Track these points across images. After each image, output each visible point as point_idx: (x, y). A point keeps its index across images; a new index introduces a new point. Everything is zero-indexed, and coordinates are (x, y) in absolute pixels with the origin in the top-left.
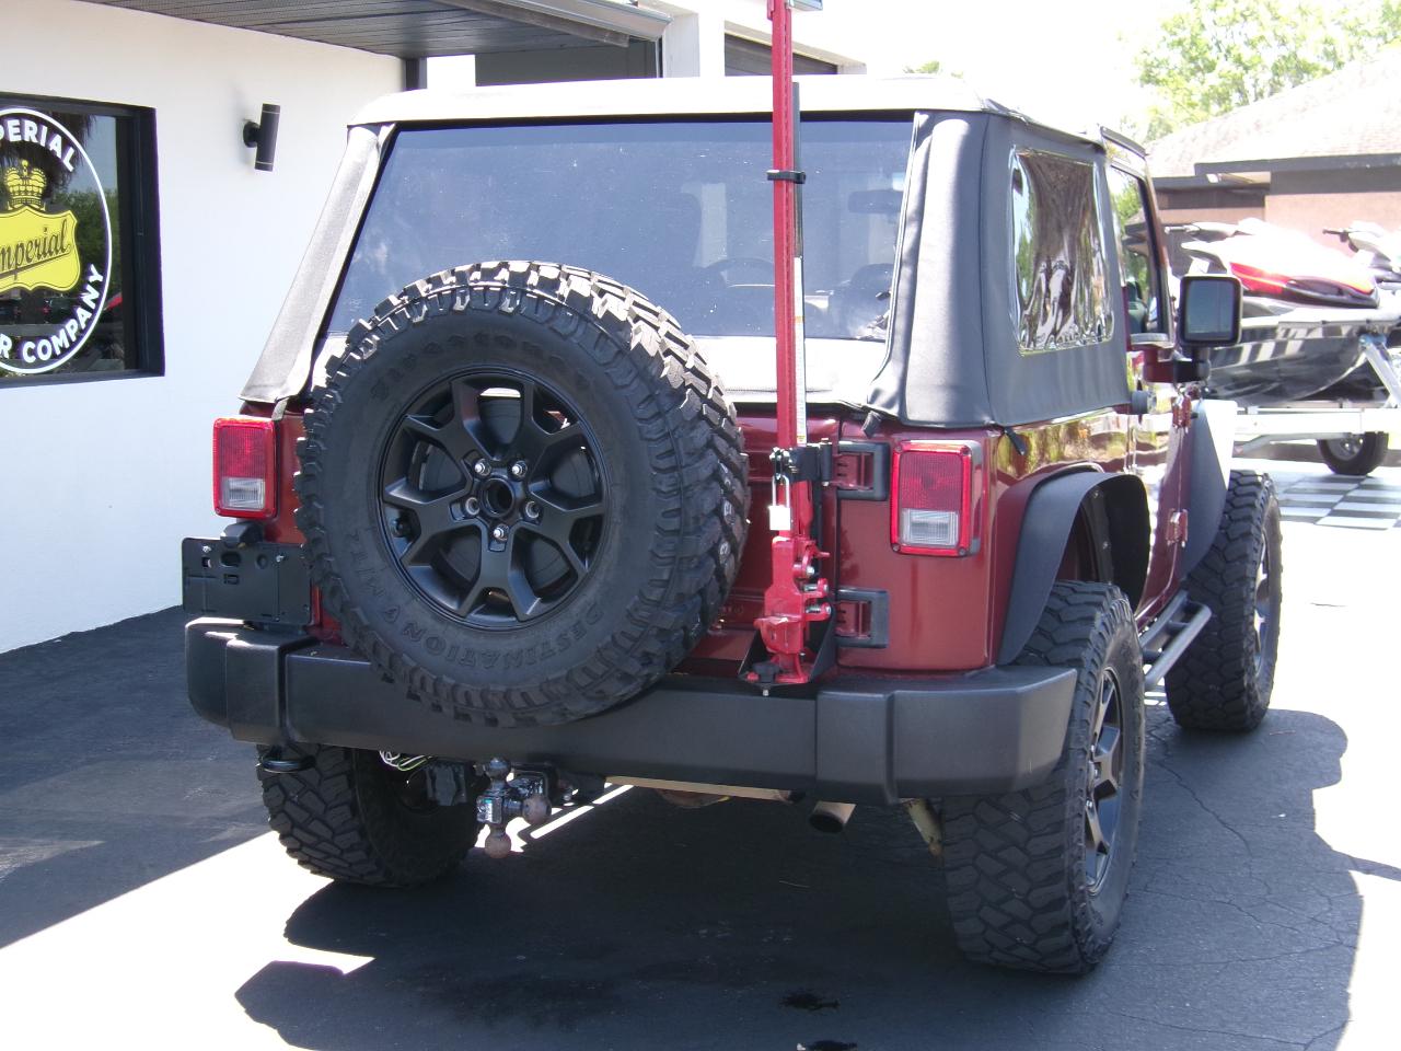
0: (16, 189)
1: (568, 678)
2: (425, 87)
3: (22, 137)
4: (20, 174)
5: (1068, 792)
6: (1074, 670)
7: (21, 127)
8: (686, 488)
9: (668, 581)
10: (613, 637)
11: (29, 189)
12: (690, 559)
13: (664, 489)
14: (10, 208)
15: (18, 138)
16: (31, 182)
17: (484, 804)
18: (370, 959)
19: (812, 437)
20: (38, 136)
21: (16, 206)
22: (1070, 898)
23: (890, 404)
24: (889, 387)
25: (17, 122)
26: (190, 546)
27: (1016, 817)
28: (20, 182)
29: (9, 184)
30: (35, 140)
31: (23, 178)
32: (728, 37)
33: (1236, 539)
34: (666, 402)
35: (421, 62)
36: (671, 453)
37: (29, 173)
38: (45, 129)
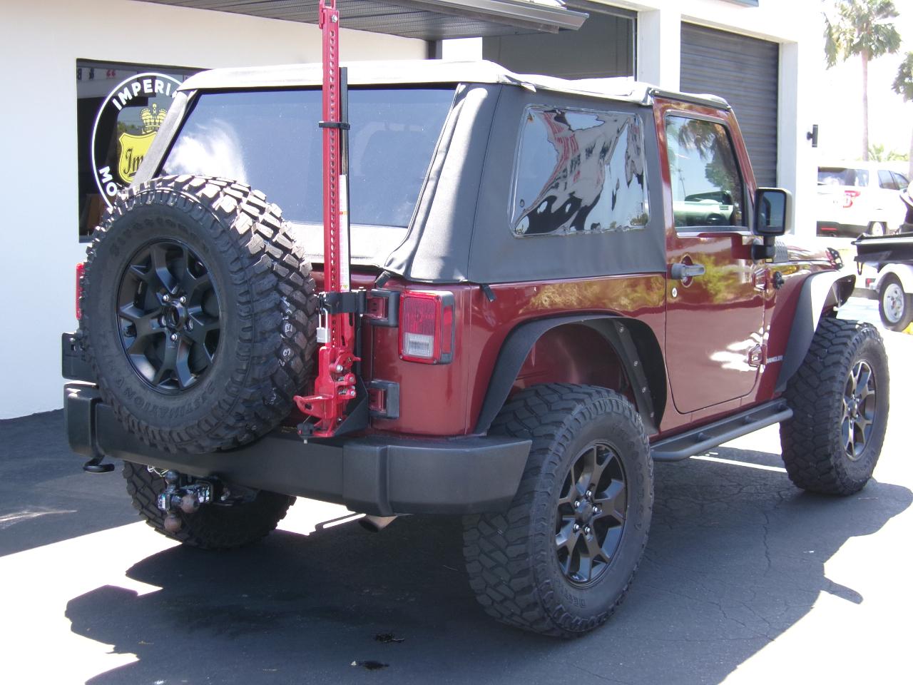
0: (148, 121)
1: (198, 425)
2: (441, 58)
3: (154, 90)
4: (151, 112)
5: (532, 518)
6: (531, 441)
7: (153, 84)
8: (256, 314)
9: (246, 370)
10: (219, 403)
11: (157, 121)
12: (259, 357)
13: (243, 314)
14: (143, 133)
15: (151, 91)
16: (158, 117)
17: (161, 498)
18: (160, 588)
19: (353, 285)
20: (165, 89)
21: (148, 132)
22: (536, 586)
23: (399, 267)
24: (402, 257)
25: (150, 81)
26: (65, 337)
27: (501, 532)
28: (151, 117)
29: (143, 118)
30: (162, 92)
31: (154, 115)
32: (683, 23)
33: (829, 366)
34: (247, 262)
35: (438, 43)
36: (247, 292)
37: (158, 113)
38: (169, 85)
